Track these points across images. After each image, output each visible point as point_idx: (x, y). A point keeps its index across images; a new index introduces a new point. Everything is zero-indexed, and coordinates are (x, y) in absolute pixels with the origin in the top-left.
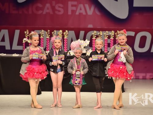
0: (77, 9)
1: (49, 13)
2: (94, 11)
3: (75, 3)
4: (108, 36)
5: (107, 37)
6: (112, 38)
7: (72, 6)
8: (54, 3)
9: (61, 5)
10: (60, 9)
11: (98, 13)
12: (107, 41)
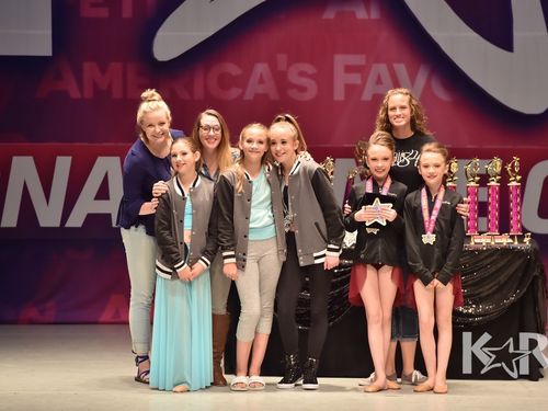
0: (364, 81)
1: (266, 96)
2: (428, 87)
3: (358, 60)
4: (478, 175)
5: (477, 178)
6: (493, 183)
7: (349, 69)
8: (282, 59)
9: (309, 68)
10: (304, 81)
11: (441, 94)
12: (476, 194)
